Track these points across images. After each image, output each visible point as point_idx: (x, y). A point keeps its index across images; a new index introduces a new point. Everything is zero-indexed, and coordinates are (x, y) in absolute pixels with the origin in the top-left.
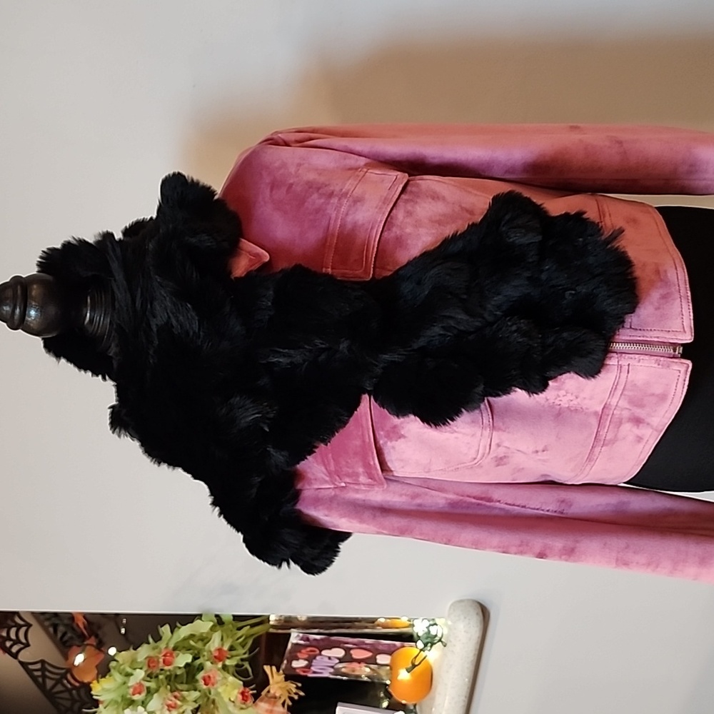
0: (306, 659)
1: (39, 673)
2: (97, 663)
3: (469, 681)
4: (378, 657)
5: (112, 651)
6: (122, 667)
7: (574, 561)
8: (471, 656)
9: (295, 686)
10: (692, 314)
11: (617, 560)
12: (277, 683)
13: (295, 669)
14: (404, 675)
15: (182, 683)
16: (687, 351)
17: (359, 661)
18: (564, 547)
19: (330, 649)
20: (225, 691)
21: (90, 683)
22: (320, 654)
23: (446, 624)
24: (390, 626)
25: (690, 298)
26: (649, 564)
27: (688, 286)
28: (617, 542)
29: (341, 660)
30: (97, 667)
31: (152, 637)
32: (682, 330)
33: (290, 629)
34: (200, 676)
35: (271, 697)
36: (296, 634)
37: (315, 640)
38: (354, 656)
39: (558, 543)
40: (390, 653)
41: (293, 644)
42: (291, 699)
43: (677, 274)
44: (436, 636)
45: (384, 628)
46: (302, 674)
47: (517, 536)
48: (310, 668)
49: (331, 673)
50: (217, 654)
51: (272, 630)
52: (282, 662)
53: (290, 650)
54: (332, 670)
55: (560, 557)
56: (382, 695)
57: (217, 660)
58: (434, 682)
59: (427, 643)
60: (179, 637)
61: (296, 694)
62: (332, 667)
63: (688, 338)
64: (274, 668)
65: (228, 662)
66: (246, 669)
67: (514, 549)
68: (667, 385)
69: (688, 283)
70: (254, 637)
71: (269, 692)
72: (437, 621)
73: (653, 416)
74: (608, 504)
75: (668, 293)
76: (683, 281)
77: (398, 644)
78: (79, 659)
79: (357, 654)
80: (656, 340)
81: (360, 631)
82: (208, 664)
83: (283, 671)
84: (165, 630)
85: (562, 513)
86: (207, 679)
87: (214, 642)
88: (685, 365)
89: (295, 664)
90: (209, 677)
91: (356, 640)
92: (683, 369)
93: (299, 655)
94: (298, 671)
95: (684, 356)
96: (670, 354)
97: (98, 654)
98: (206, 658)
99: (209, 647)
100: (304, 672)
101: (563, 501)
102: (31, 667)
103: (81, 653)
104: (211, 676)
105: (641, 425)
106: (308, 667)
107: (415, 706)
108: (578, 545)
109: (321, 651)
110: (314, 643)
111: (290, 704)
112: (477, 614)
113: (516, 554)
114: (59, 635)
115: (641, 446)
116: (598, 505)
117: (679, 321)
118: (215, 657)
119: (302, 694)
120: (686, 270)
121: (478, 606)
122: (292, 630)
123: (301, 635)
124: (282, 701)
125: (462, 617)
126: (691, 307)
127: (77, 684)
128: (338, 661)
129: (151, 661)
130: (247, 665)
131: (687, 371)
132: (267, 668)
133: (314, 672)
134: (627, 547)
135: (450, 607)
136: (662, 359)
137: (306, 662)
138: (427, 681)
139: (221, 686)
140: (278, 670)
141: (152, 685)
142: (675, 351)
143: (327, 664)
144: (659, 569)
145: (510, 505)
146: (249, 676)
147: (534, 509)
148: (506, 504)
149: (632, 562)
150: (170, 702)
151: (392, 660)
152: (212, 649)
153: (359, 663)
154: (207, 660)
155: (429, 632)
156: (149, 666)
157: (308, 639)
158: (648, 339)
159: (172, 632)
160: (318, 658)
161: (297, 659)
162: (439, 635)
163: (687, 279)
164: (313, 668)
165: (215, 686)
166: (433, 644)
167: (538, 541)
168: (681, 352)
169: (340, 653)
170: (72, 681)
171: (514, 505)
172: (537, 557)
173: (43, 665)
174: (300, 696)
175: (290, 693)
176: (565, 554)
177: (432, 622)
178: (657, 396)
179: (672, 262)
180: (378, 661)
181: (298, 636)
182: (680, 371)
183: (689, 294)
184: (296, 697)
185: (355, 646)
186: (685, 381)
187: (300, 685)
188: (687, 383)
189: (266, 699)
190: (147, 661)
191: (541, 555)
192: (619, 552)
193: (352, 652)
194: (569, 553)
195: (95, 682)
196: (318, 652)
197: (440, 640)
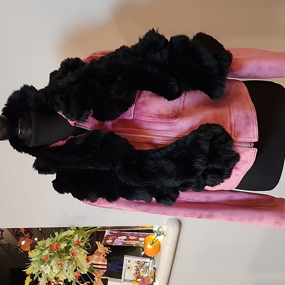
0: (112, 240)
1: (8, 248)
2: (30, 244)
3: (174, 248)
4: (139, 239)
5: (36, 239)
6: (40, 248)
7: (212, 219)
8: (175, 240)
9: (108, 249)
10: (258, 130)
11: (228, 219)
12: (101, 248)
13: (108, 243)
14: (149, 247)
15: (64, 253)
16: (256, 145)
17: (132, 240)
18: (208, 214)
19: (121, 236)
20: (80, 257)
21: (28, 252)
22: (117, 238)
23: (165, 227)
24: (144, 227)
25: (257, 124)
26: (240, 220)
27: (256, 119)
28: (228, 212)
29: (125, 240)
30: (30, 245)
31: (51, 235)
32: (254, 137)
33: (105, 230)
34: (70, 250)
35: (99, 253)
36: (108, 231)
37: (115, 233)
38: (130, 239)
39: (205, 213)
40: (144, 237)
41: (106, 235)
42: (106, 254)
43: (252, 113)
44: (161, 232)
45: (142, 228)
46: (110, 244)
47: (190, 211)
48: (113, 243)
49: (121, 244)
50: (77, 243)
51: (98, 230)
52: (103, 240)
53: (105, 237)
54: (122, 243)
55: (207, 218)
56: (142, 250)
57: (77, 245)
58: (161, 248)
59: (158, 234)
60: (62, 236)
61: (108, 252)
62: (122, 242)
63: (256, 140)
64: (99, 242)
65: (81, 245)
66: (89, 245)
67: (189, 215)
68: (248, 157)
69: (256, 118)
70: (91, 233)
71: (98, 251)
72: (162, 227)
73: (242, 168)
74: (225, 198)
75: (248, 122)
76: (255, 117)
77: (147, 234)
78: (23, 243)
79: (131, 238)
80: (244, 141)
81: (132, 229)
82: (73, 247)
83: (103, 243)
84: (56, 234)
85: (207, 201)
86: (73, 253)
87: (75, 238)
88: (255, 150)
89: (107, 241)
90: (74, 253)
91: (131, 233)
92: (254, 152)
93: (109, 238)
94: (109, 244)
95: (254, 147)
96: (249, 146)
97: (30, 240)
98: (73, 245)
99: (74, 240)
100: (111, 244)
101: (208, 198)
102: (4, 246)
103: (23, 241)
104: (75, 252)
105: (238, 170)
106: (113, 242)
107: (154, 257)
108: (213, 213)
109: (117, 237)
110: (115, 234)
111: (106, 256)
112: (177, 224)
113: (190, 217)
114: (15, 232)
115: (237, 177)
116: (221, 198)
117: (253, 133)
118: (76, 244)
119: (110, 251)
120: (255, 112)
121: (178, 220)
122: (106, 230)
123: (110, 232)
124: (103, 254)
125: (171, 225)
126: (257, 128)
127: (23, 252)
128: (124, 240)
129: (51, 246)
130: (89, 244)
131: (255, 152)
132: (97, 242)
133: (115, 244)
134: (232, 214)
135: (167, 221)
136: (246, 148)
137: (112, 241)
138: (158, 248)
139: (79, 255)
140: (101, 243)
141: (52, 254)
142: (251, 145)
143: (120, 241)
144: (244, 222)
145: (188, 199)
146: (90, 248)
147: (197, 200)
148: (186, 199)
149: (234, 220)
150: (59, 263)
151: (145, 240)
152: (75, 241)
153: (132, 241)
154: (73, 246)
155: (159, 230)
156: (50, 248)
157: (112, 233)
158: (241, 141)
159: (59, 234)
160: (116, 239)
161: (108, 240)
162: (163, 232)
163: (256, 116)
164: (114, 243)
165: (76, 256)
166: (160, 235)
167: (198, 212)
168: (253, 145)
169: (125, 238)
170: (21, 251)
171: (189, 199)
172: (198, 218)
173: (9, 245)
174: (110, 253)
175: (106, 252)
176: (208, 217)
177: (160, 227)
178: (244, 161)
179: (250, 108)
180: (140, 240)
181: (109, 232)
182: (253, 153)
183: (257, 122)
184: (108, 253)
185: (130, 235)
186: (254, 156)
187: (110, 248)
188: (255, 157)
189: (97, 254)
190: (49, 246)
191: (200, 217)
192: (229, 216)
193: (129, 237)
194: (210, 217)
195: (30, 252)
196: (116, 237)
197: (163, 234)
